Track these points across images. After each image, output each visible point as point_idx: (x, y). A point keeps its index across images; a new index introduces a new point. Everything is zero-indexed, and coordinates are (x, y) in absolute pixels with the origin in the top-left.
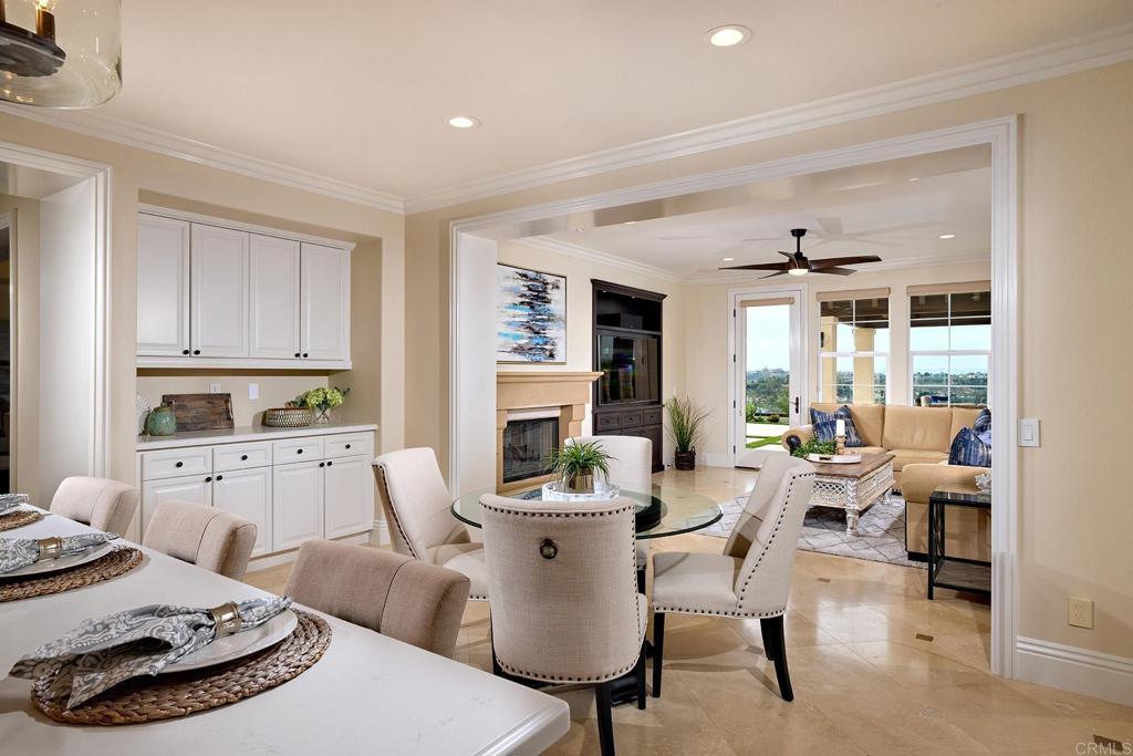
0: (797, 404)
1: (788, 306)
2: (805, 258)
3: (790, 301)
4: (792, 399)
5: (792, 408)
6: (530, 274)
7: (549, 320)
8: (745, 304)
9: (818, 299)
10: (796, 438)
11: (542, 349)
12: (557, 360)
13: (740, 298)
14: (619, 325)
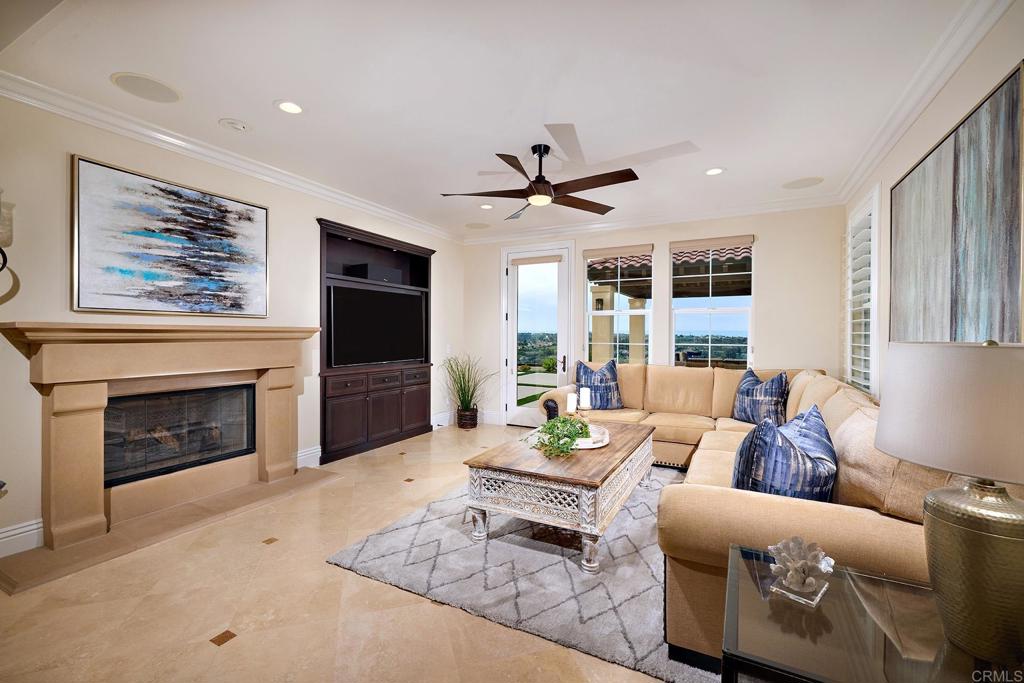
0: (564, 362)
1: (556, 264)
2: (548, 183)
3: (558, 259)
4: (560, 358)
5: (560, 367)
6: (185, 192)
7: (230, 259)
8: (517, 262)
9: (585, 258)
10: (553, 401)
11: (218, 296)
12: (248, 311)
13: (511, 257)
14: (366, 278)
